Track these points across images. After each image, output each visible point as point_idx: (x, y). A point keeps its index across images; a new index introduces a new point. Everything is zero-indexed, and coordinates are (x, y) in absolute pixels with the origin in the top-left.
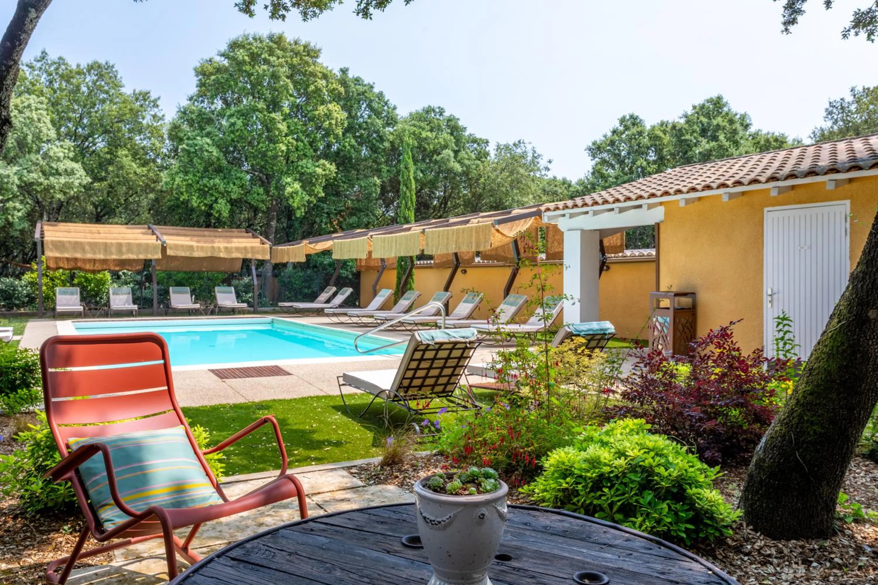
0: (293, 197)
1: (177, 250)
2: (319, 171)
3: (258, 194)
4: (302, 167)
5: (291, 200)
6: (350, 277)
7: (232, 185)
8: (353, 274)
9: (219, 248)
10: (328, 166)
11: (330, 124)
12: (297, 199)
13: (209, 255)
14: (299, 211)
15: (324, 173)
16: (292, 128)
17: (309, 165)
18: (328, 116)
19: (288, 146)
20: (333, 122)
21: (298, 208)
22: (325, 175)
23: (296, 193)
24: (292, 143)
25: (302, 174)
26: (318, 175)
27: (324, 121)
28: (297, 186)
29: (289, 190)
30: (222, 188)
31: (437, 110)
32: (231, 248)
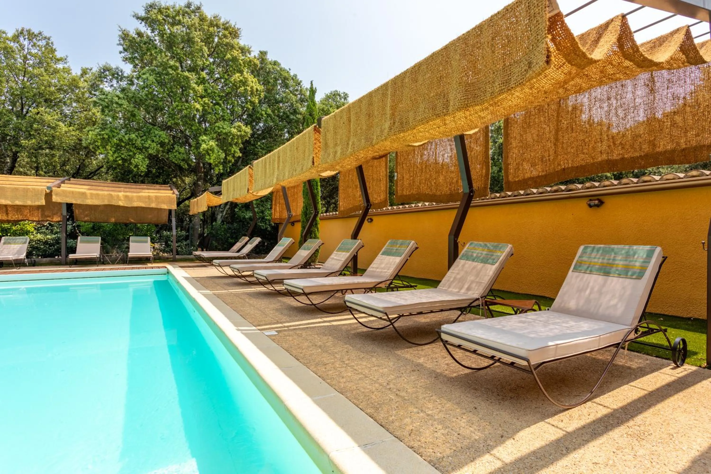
0: (209, 154)
1: (67, 197)
2: (234, 131)
3: (180, 153)
4: (219, 128)
5: (207, 157)
6: (269, 229)
7: (149, 142)
8: (272, 227)
9: (118, 196)
10: (244, 128)
11: (245, 89)
12: (213, 156)
13: (106, 203)
14: (217, 168)
15: (239, 133)
16: (209, 91)
17: (225, 127)
18: (244, 83)
19: (203, 106)
20: (249, 88)
21: (216, 165)
22: (241, 135)
23: (212, 150)
24: (208, 104)
25: (219, 134)
26: (234, 135)
27: (240, 87)
28: (213, 143)
29: (204, 146)
30: (139, 142)
31: (342, 95)
32: (133, 197)
